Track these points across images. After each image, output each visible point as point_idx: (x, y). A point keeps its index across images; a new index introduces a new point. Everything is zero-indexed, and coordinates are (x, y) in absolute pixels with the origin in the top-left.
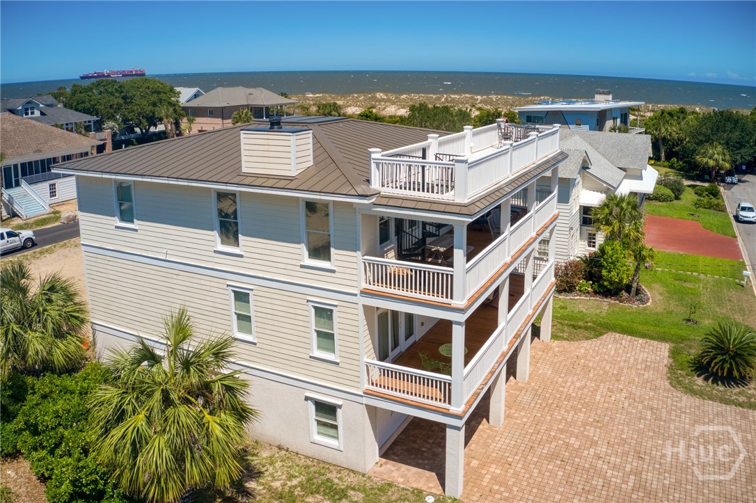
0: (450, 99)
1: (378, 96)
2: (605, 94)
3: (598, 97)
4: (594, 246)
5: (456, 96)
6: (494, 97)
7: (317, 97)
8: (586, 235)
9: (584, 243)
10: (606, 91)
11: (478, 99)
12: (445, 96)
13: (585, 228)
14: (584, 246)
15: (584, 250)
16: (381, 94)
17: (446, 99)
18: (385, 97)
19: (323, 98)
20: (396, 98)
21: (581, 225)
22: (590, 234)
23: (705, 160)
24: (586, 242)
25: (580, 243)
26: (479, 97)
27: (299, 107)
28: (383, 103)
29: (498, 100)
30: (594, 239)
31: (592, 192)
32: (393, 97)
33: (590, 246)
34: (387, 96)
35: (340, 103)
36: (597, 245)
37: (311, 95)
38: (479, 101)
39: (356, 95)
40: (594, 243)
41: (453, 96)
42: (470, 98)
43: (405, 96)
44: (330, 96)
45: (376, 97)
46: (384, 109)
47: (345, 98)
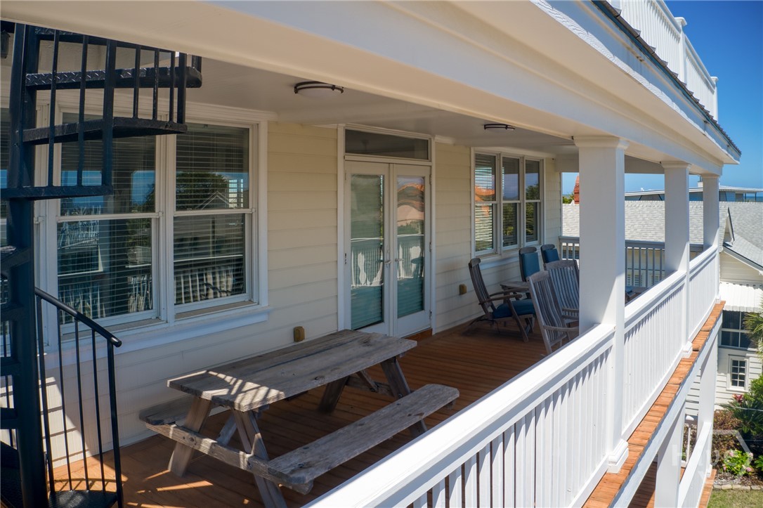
4: (742, 384)
8: (728, 365)
9: (724, 379)
13: (727, 351)
14: (724, 384)
15: (724, 390)
21: (719, 347)
22: (735, 363)
24: (729, 376)
25: (719, 378)
30: (743, 370)
31: (738, 286)
33: (734, 383)
36: (748, 382)
40: (743, 377)
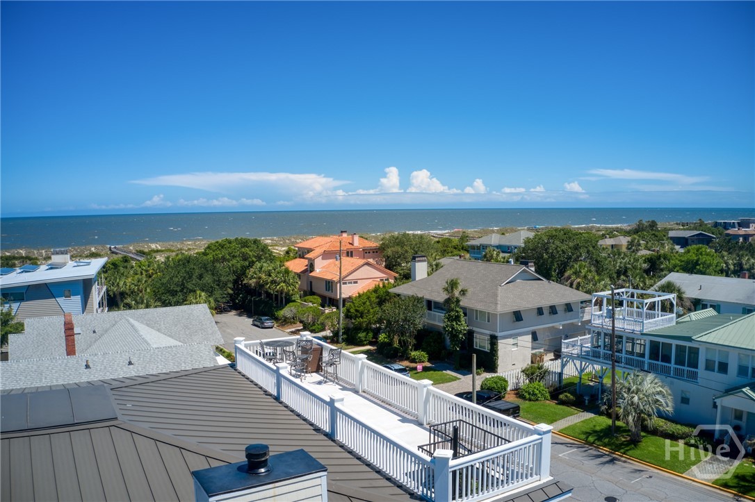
2: (63, 253)
3: (55, 258)
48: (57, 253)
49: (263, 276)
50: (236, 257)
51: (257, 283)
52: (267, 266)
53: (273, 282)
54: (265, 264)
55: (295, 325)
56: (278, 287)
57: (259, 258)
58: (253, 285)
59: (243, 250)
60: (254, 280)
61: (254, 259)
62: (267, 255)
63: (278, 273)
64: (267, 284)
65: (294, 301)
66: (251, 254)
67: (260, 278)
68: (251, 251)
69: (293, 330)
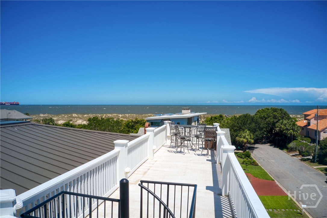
0: (107, 116)
1: (73, 115)
2: (187, 110)
3: (183, 111)
5: (110, 115)
6: (127, 115)
7: (45, 116)
10: (187, 108)
11: (120, 116)
12: (105, 115)
16: (75, 115)
17: (105, 116)
18: (77, 116)
19: (47, 117)
20: (82, 116)
23: (242, 139)
26: (120, 115)
27: (35, 120)
28: (76, 119)
29: (129, 116)
32: (80, 116)
34: (78, 115)
35: (55, 119)
37: (42, 115)
38: (120, 117)
39: (63, 115)
41: (108, 115)
42: (116, 116)
43: (86, 115)
44: (51, 116)
45: (73, 116)
46: (76, 121)
47: (58, 116)
48: (185, 109)
49: (283, 126)
50: (270, 116)
51: (279, 130)
52: (285, 122)
53: (287, 129)
54: (284, 121)
55: (296, 152)
56: (289, 132)
57: (283, 118)
58: (277, 130)
59: (274, 113)
60: (278, 128)
61: (280, 118)
62: (287, 117)
63: (290, 125)
64: (284, 130)
65: (297, 140)
66: (278, 115)
67: (281, 127)
68: (278, 114)
69: (294, 154)
